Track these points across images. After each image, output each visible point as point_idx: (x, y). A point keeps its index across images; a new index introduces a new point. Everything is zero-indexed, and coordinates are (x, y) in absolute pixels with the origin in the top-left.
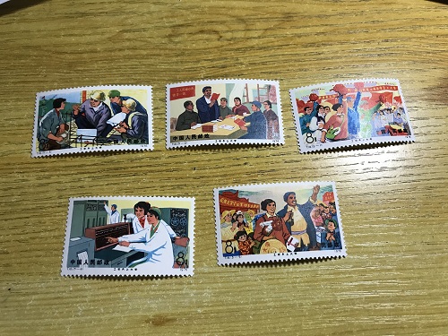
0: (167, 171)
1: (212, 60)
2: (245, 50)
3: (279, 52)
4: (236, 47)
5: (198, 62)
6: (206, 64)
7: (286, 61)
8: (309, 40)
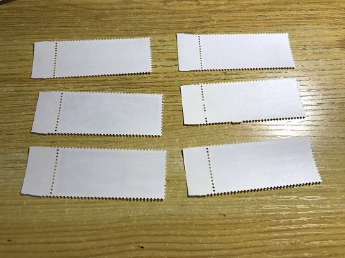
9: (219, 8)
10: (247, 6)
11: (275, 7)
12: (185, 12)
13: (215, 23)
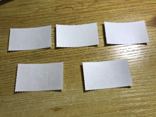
0: (57, 56)
1: (70, 17)
2: (82, 13)
3: (94, 13)
4: (79, 12)
5: (66, 18)
6: (68, 18)
7: (97, 16)
8: (104, 8)
9: (84, 10)
10: (98, 8)
11: (112, 7)
12: (66, 14)
13: (82, 19)
